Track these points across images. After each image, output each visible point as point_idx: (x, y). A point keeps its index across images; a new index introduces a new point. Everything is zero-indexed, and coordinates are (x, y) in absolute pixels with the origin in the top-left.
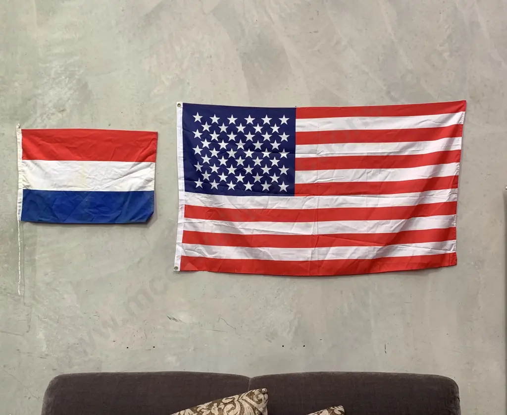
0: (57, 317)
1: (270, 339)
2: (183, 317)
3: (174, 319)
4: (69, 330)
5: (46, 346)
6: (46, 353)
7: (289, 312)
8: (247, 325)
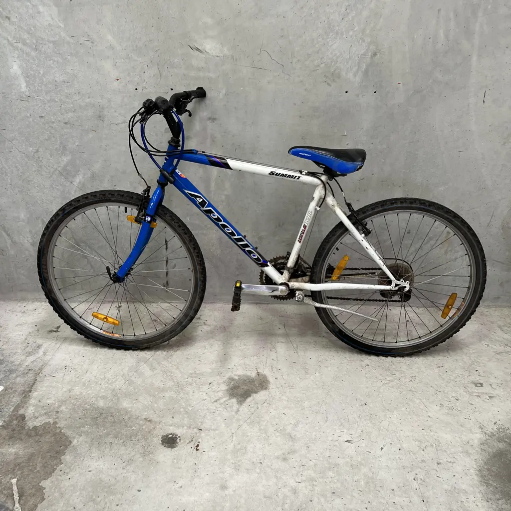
0: (35, 42)
1: (330, 83)
2: (210, 46)
3: (198, 49)
4: (54, 61)
5: (25, 84)
6: (28, 93)
7: (361, 41)
8: (299, 60)
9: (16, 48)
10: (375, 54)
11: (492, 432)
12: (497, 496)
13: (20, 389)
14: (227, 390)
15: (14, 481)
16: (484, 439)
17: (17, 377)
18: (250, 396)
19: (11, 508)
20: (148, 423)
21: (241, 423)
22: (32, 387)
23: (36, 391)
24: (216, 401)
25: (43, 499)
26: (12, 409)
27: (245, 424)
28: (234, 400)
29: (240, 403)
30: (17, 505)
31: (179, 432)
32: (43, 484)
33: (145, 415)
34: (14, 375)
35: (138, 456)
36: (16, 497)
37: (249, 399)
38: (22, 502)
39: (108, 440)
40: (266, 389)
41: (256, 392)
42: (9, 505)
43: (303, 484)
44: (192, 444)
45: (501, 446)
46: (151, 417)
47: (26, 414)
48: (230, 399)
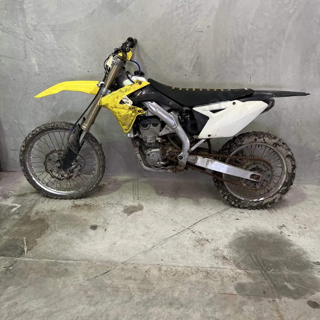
9: (34, 52)
10: (198, 58)
11: (241, 230)
12: (234, 252)
13: (28, 206)
14: (123, 210)
15: (25, 238)
16: (237, 232)
17: (27, 202)
18: (133, 212)
19: (23, 247)
20: (85, 221)
21: (127, 222)
22: (34, 206)
23: (35, 207)
24: (117, 214)
25: (37, 244)
26: (24, 213)
27: (129, 223)
28: (126, 214)
29: (128, 215)
30: (25, 246)
31: (98, 225)
32: (37, 240)
33: (84, 218)
34: (26, 201)
35: (79, 232)
36: (25, 243)
37: (132, 214)
38: (27, 245)
39: (66, 226)
40: (141, 210)
41: (136, 212)
42: (22, 246)
43: (149, 244)
44: (103, 229)
45: (243, 235)
46: (87, 219)
47: (31, 216)
48: (124, 213)
